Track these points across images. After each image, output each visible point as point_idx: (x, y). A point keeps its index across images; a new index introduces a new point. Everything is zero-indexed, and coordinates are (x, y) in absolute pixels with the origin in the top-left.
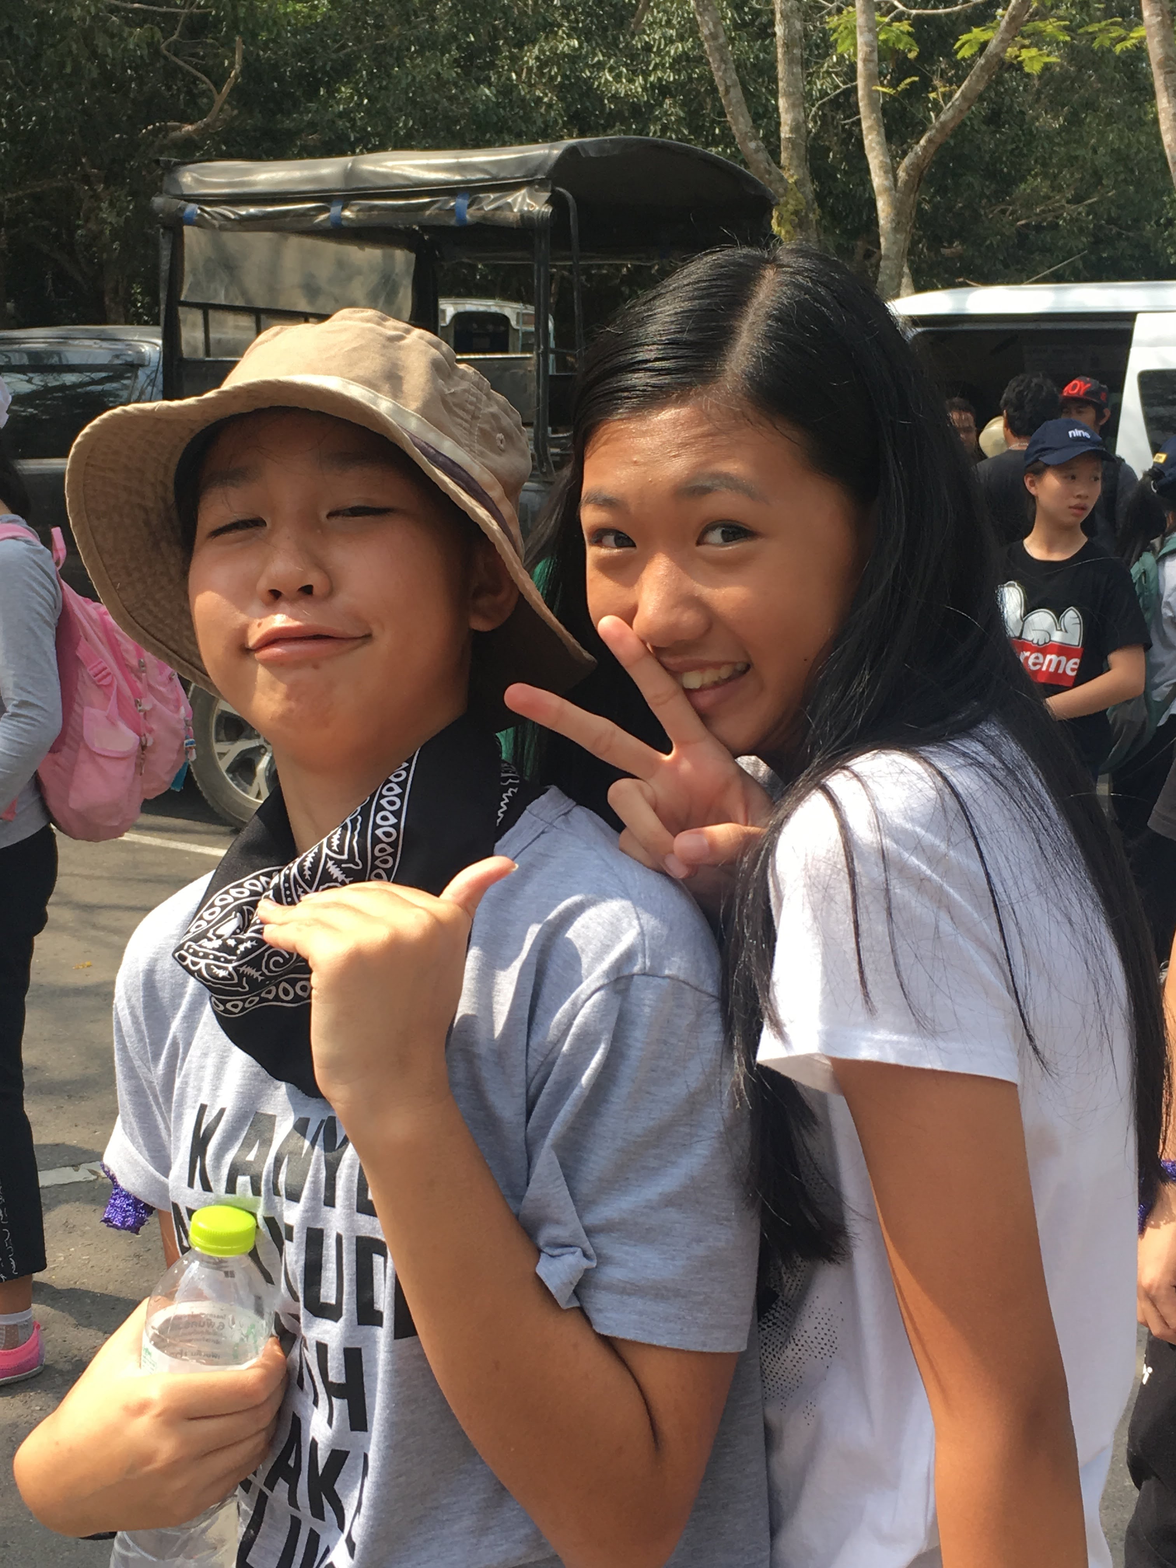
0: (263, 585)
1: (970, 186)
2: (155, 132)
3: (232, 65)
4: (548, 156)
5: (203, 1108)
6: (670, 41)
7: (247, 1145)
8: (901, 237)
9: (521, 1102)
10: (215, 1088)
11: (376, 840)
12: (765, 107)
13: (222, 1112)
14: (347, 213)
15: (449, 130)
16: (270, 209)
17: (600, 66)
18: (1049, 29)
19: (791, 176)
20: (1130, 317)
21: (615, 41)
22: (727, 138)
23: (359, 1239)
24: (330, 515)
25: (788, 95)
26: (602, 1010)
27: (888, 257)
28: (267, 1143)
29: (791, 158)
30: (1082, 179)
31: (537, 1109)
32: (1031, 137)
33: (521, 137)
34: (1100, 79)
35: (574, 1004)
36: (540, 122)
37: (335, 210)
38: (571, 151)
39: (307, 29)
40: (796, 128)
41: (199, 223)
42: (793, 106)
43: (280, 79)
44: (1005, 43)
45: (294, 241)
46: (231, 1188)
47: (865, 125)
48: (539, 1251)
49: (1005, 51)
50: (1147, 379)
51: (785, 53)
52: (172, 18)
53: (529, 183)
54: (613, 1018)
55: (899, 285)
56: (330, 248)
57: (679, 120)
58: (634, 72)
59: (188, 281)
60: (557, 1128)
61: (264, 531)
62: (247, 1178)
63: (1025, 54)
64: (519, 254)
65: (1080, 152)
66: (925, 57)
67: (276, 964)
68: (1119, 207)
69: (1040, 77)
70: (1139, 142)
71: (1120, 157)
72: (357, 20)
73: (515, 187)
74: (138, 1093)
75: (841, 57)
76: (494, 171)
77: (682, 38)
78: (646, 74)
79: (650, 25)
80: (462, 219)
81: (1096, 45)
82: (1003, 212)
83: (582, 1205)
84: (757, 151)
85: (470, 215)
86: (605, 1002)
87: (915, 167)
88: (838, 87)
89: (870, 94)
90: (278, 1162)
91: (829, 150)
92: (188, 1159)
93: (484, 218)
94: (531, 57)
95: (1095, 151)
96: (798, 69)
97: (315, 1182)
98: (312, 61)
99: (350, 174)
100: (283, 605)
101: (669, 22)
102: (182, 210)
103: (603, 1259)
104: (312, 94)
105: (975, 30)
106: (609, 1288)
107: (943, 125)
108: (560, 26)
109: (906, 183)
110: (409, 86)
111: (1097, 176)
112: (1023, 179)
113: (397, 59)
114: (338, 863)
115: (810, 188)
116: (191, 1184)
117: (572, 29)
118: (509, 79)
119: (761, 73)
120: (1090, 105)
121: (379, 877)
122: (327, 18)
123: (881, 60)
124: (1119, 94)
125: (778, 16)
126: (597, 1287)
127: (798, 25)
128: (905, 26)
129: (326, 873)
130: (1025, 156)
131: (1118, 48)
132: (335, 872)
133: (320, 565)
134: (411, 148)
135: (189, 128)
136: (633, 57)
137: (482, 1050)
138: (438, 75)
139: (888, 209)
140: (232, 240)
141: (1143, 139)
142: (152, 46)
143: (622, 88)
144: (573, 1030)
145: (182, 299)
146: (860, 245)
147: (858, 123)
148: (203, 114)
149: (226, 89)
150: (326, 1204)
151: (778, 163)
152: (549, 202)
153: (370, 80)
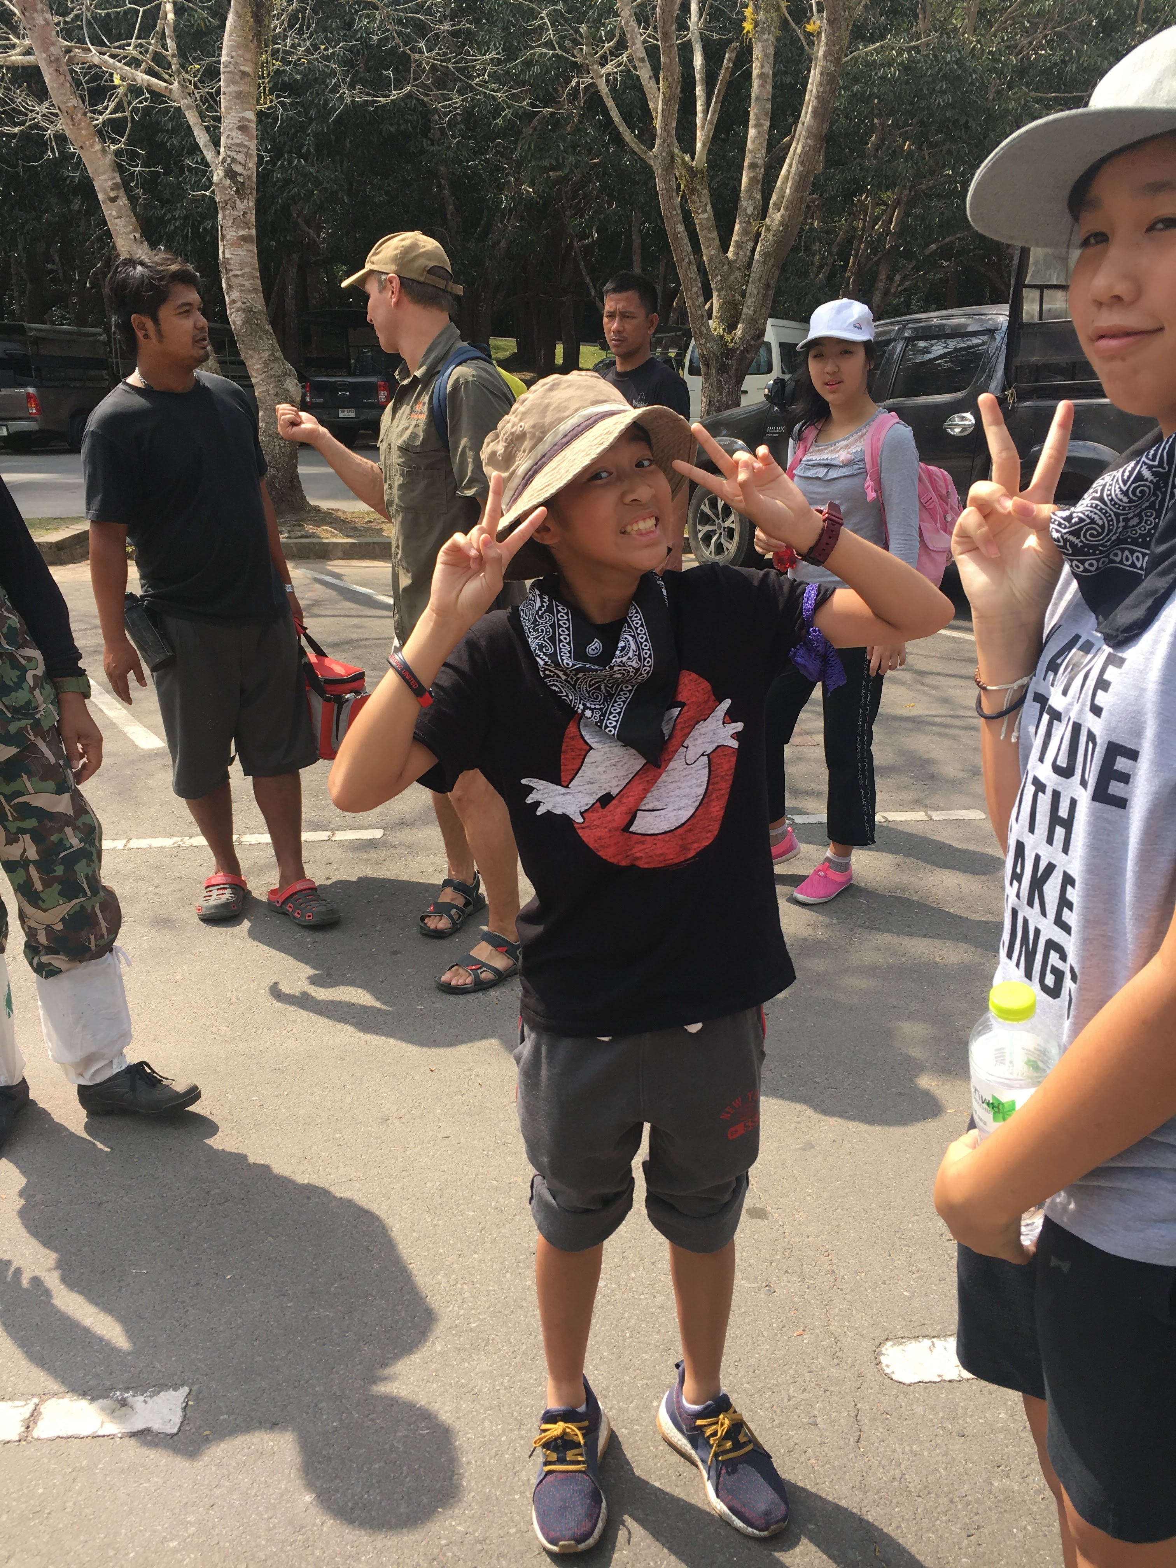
59: (1031, 270)
67: (1092, 535)
145: (1026, 282)
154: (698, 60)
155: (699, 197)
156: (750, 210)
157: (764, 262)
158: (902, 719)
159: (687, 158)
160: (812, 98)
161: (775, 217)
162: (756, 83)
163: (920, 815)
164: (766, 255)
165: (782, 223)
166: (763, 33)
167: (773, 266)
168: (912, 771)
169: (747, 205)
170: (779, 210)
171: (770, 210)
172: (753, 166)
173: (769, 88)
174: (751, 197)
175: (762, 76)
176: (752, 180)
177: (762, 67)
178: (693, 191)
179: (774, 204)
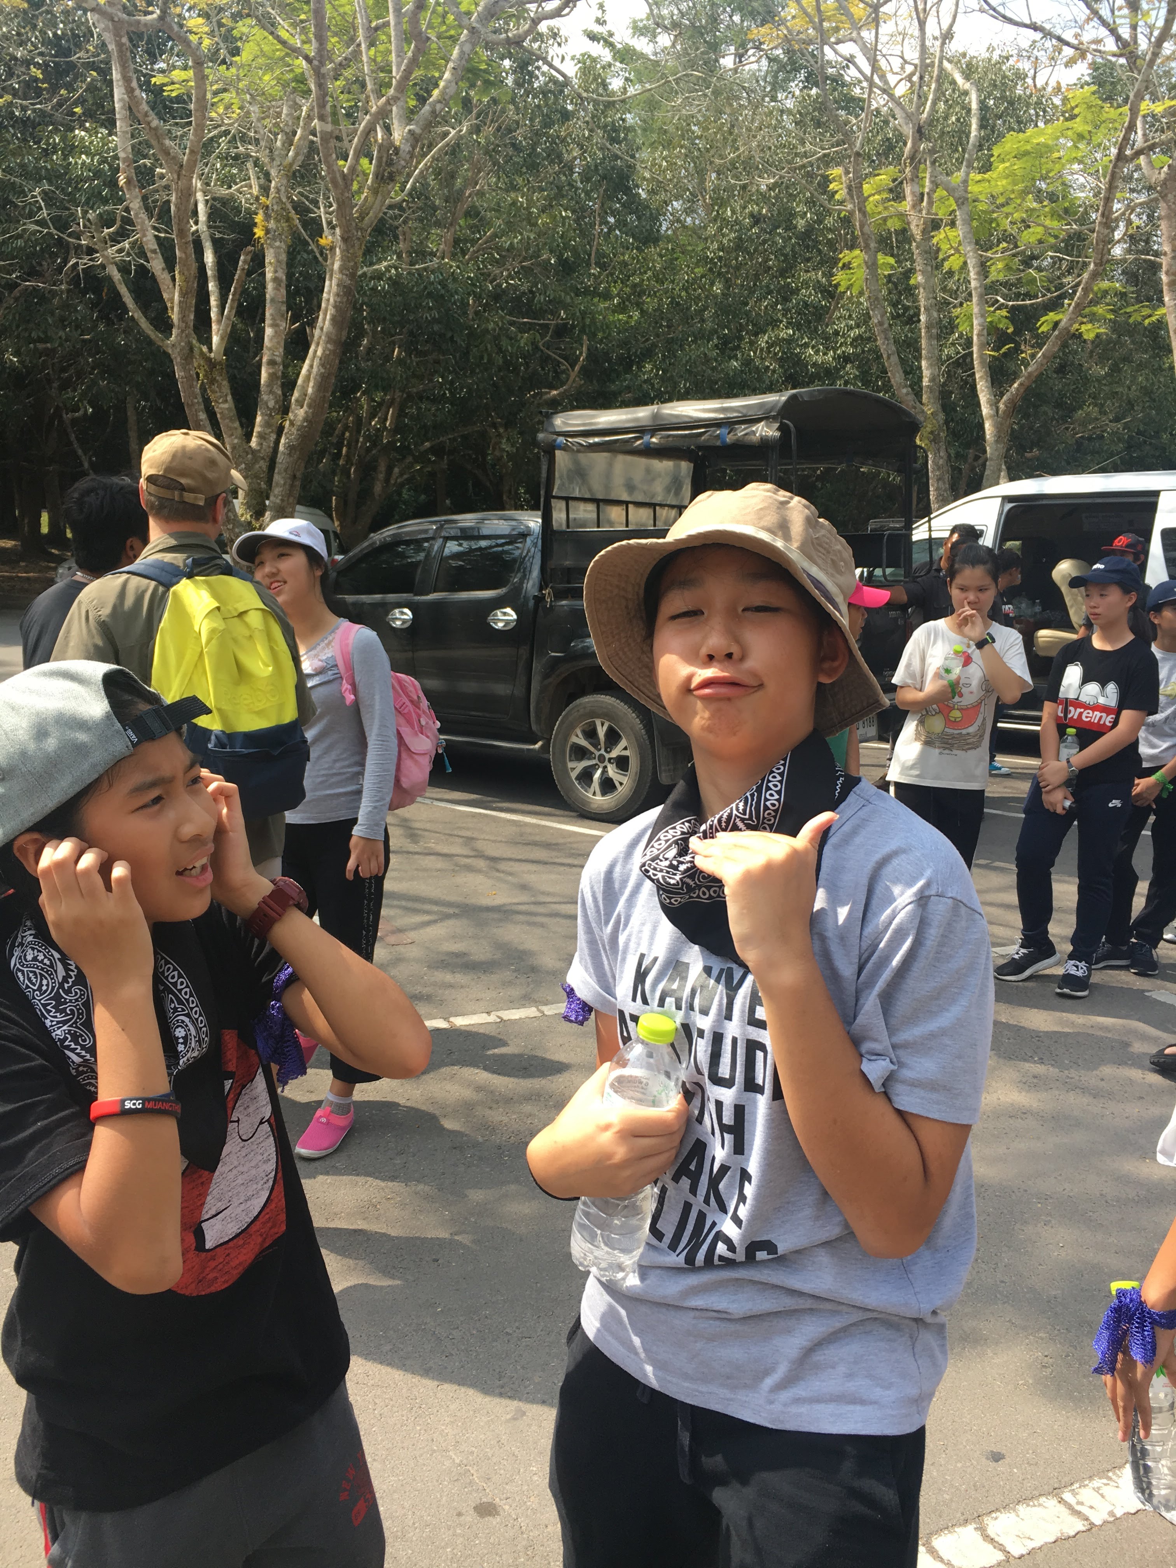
0: (704, 651)
1: (1045, 413)
2: (534, 396)
3: (581, 353)
4: (778, 401)
5: (642, 956)
6: (851, 328)
7: (672, 980)
8: (1001, 446)
9: (856, 967)
10: (651, 944)
11: (766, 808)
12: (912, 367)
13: (656, 959)
14: (654, 440)
15: (711, 388)
16: (607, 439)
17: (806, 345)
18: (1100, 311)
19: (929, 410)
20: (1156, 494)
21: (816, 330)
22: (887, 387)
23: (748, 1041)
24: (744, 610)
25: (928, 359)
26: (911, 916)
27: (991, 459)
28: (684, 979)
29: (929, 398)
30: (1120, 406)
31: (865, 972)
32: (1086, 380)
33: (755, 391)
34: (1133, 342)
35: (894, 911)
36: (767, 382)
37: (646, 438)
38: (793, 397)
39: (627, 330)
40: (932, 379)
41: (565, 448)
42: (931, 366)
43: (609, 360)
44: (1072, 321)
45: (621, 458)
46: (661, 1003)
47: (977, 376)
48: (862, 1056)
49: (1071, 325)
50: (1167, 534)
51: (926, 332)
52: (546, 327)
53: (766, 418)
54: (917, 921)
55: (999, 477)
56: (642, 461)
57: (856, 377)
58: (827, 348)
59: (557, 482)
60: (880, 984)
61: (702, 618)
62: (673, 999)
63: (1084, 328)
64: (758, 462)
65: (1120, 389)
66: (1018, 332)
68: (1145, 424)
69: (1093, 342)
70: (1160, 382)
71: (1147, 392)
72: (656, 323)
73: (758, 420)
74: (592, 943)
75: (961, 336)
76: (744, 411)
77: (858, 326)
78: (835, 349)
79: (838, 319)
80: (724, 442)
81: (1131, 320)
82: (1067, 429)
83: (891, 1031)
84: (907, 394)
85: (729, 439)
86: (913, 911)
87: (1011, 401)
88: (959, 353)
89: (981, 356)
90: (693, 992)
91: (952, 392)
92: (632, 985)
93: (737, 440)
94: (763, 341)
95: (1129, 389)
96: (934, 342)
97: (720, 1005)
98: (629, 350)
99: (656, 416)
100: (715, 664)
101: (850, 316)
102: (555, 441)
103: (901, 1064)
104: (628, 369)
105: (1051, 314)
106: (903, 1082)
107: (1030, 374)
108: (781, 322)
109: (1004, 412)
110: (687, 362)
111: (1131, 404)
112: (1081, 408)
113: (681, 346)
114: (742, 820)
115: (942, 416)
116: (634, 999)
117: (788, 323)
118: (749, 355)
119: (909, 345)
120: (1126, 359)
121: (765, 829)
122: (638, 323)
123: (989, 334)
124: (1146, 352)
125: (922, 309)
126: (897, 1081)
127: (935, 314)
128: (1004, 313)
129: (735, 825)
130: (1080, 392)
131: (1147, 322)
132: (740, 825)
133: (737, 640)
134: (688, 399)
135: (555, 392)
136: (827, 339)
137: (830, 934)
138: (705, 354)
139: (992, 429)
140: (585, 458)
141: (1162, 379)
142: (534, 344)
143: (819, 359)
144: (893, 926)
145: (554, 494)
146: (971, 452)
147: (974, 373)
148: (563, 384)
149: (577, 368)
150: (726, 1018)
151: (921, 403)
152: (778, 429)
153: (664, 360)
154: (209, 258)
155: (219, 387)
156: (271, 404)
157: (290, 455)
158: (488, 909)
159: (205, 349)
160: (330, 307)
161: (299, 413)
162: (270, 286)
163: (531, 1012)
164: (291, 448)
165: (305, 419)
166: (274, 239)
167: (299, 458)
168: (512, 964)
169: (268, 398)
170: (302, 407)
171: (293, 406)
172: (271, 363)
173: (283, 291)
174: (271, 392)
175: (275, 280)
176: (272, 377)
177: (276, 271)
178: (212, 381)
179: (297, 401)
